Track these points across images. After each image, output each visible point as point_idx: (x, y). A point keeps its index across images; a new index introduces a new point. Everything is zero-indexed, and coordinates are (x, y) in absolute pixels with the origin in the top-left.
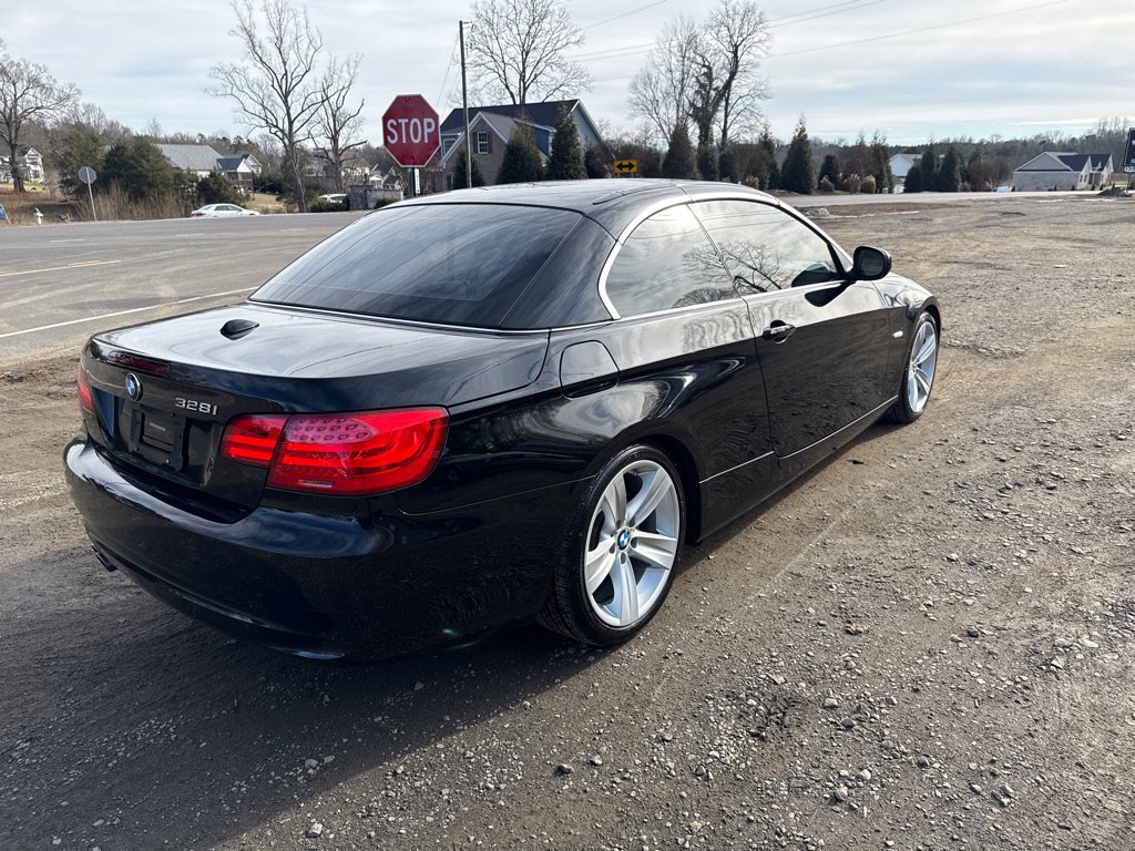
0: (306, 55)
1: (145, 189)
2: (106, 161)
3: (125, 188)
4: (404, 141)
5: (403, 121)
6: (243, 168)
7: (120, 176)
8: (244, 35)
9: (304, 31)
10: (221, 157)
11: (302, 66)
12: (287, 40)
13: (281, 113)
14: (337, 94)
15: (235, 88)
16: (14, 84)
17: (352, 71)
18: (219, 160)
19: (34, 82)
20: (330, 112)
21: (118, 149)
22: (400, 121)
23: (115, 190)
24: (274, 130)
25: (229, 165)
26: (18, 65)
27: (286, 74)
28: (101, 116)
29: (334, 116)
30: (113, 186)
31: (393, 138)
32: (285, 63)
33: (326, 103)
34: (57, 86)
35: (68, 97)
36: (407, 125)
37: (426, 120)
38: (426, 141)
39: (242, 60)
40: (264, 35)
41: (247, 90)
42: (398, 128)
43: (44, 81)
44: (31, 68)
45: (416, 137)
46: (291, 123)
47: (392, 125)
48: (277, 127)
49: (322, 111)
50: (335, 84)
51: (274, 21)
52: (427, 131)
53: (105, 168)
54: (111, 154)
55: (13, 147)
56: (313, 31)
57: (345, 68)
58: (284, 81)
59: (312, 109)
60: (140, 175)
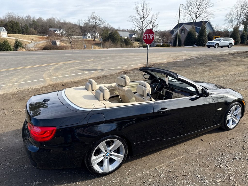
0: (148, 13)
1: (115, 41)
2: (109, 35)
3: (111, 40)
4: (147, 39)
5: (147, 35)
6: (134, 36)
7: (111, 38)
8: (136, 9)
9: (148, 8)
11: (147, 15)
12: (145, 10)
13: (141, 25)
14: (154, 21)
15: (133, 20)
16: (96, 20)
17: (157, 16)
18: (129, 35)
19: (99, 20)
20: (152, 25)
21: (111, 33)
22: (147, 34)
23: (110, 41)
24: (139, 29)
25: (131, 36)
26: (97, 17)
27: (143, 17)
28: (110, 26)
30: (110, 40)
31: (145, 38)
32: (143, 15)
33: (151, 23)
34: (103, 20)
35: (104, 22)
36: (148, 35)
37: (152, 34)
38: (152, 39)
39: (135, 14)
40: (140, 9)
41: (135, 21)
42: (146, 36)
43: (101, 19)
44: (99, 17)
45: (150, 38)
46: (143, 27)
47: (145, 35)
48: (140, 28)
49: (150, 24)
50: (153, 19)
51: (143, 6)
52: (152, 37)
53: (109, 36)
54: (110, 34)
55: (94, 32)
56: (150, 7)
57: (156, 15)
58: (143, 18)
59: (148, 24)
60: (114, 38)
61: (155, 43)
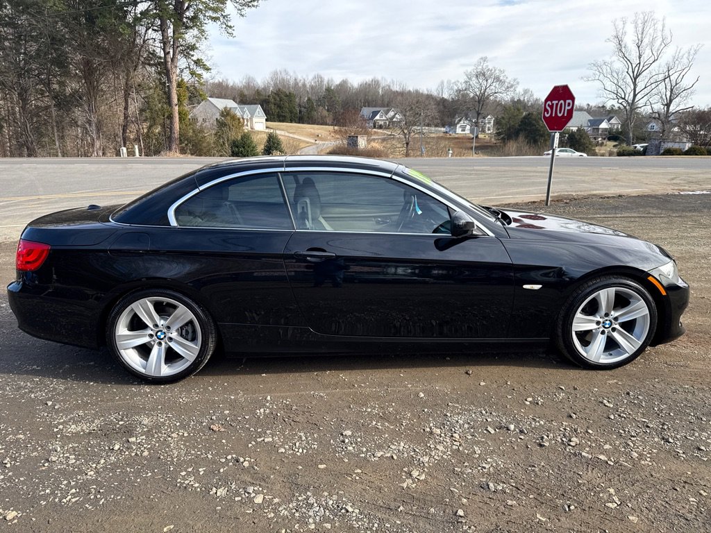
0: (658, 50)
1: (538, 137)
2: (522, 122)
3: (526, 137)
4: (553, 115)
5: (555, 102)
6: (604, 125)
7: (526, 130)
8: (616, 41)
9: (659, 34)
10: (592, 118)
11: (653, 57)
12: (646, 41)
13: (629, 90)
14: (677, 74)
15: (602, 75)
16: (487, 81)
17: (691, 57)
18: (589, 121)
19: (497, 79)
20: (669, 87)
21: (529, 115)
22: (553, 102)
23: (521, 138)
24: (621, 101)
25: (595, 123)
26: (492, 70)
27: (640, 63)
28: (532, 95)
29: (672, 90)
30: (520, 135)
31: (548, 113)
32: (640, 58)
33: (667, 80)
34: (507, 81)
35: (512, 86)
36: (557, 104)
37: (568, 101)
38: (565, 115)
39: (611, 57)
40: (630, 41)
41: (609, 76)
42: (551, 107)
43: (501, 78)
44: (497, 71)
45: (560, 113)
46: (635, 95)
47: (549, 105)
48: (624, 99)
49: (662, 86)
50: (675, 68)
51: (640, 29)
52: (567, 108)
53: (519, 126)
54: (525, 118)
55: (479, 114)
56: (667, 32)
57: (686, 55)
58: (637, 68)
59: (653, 86)
60: (537, 130)
61: (662, 144)
